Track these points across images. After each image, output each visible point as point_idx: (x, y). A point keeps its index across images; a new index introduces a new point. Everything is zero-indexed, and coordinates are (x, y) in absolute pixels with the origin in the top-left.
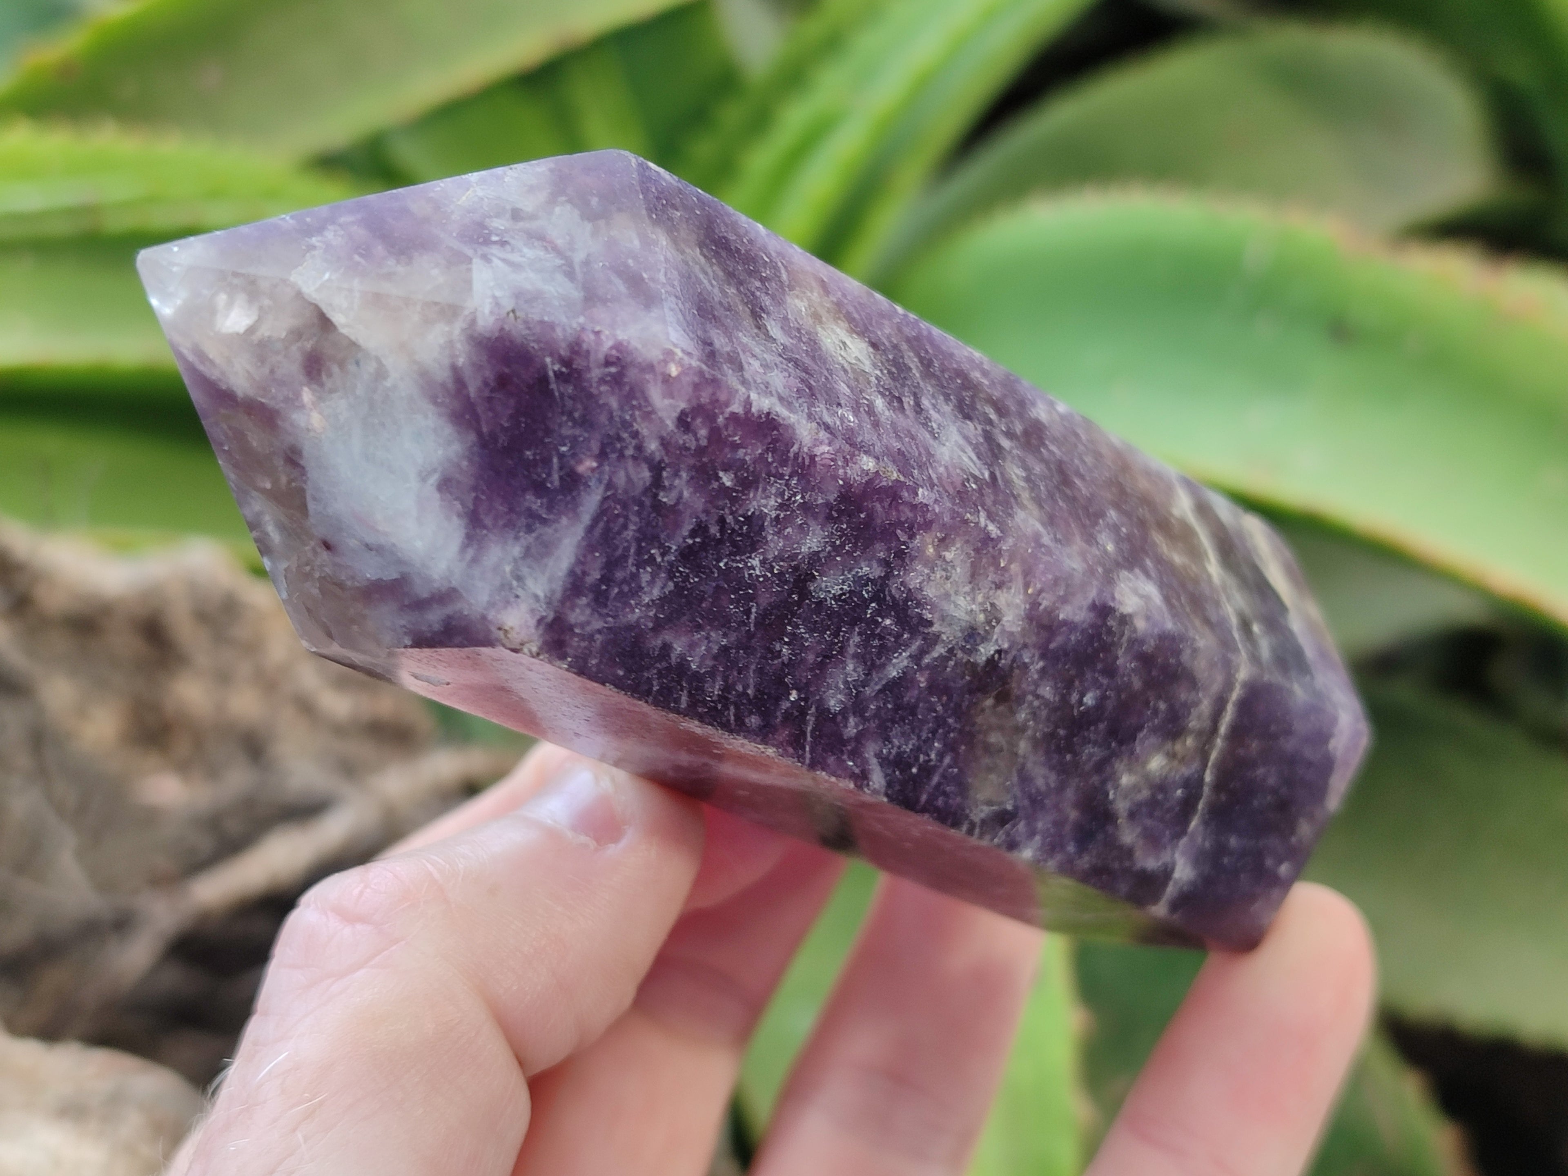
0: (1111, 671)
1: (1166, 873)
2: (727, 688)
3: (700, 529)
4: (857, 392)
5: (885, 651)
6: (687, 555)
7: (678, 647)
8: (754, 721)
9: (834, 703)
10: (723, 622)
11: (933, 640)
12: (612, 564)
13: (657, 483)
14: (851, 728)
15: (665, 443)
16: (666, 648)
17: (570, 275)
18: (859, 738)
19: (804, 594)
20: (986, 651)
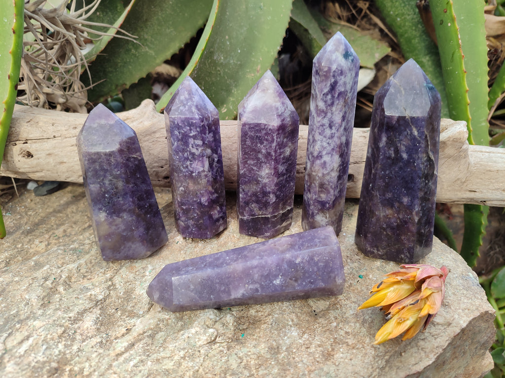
0: (263, 197)
1: (244, 216)
2: (246, 148)
3: (260, 137)
4: (283, 152)
5: (255, 166)
6: (257, 136)
7: (247, 140)
8: (243, 153)
9: (248, 162)
10: (252, 144)
11: (259, 171)
12: (253, 128)
13: (263, 129)
14: (247, 166)
15: (267, 128)
16: (247, 138)
17: (282, 113)
18: (246, 167)
19: (258, 153)
20: (259, 179)
